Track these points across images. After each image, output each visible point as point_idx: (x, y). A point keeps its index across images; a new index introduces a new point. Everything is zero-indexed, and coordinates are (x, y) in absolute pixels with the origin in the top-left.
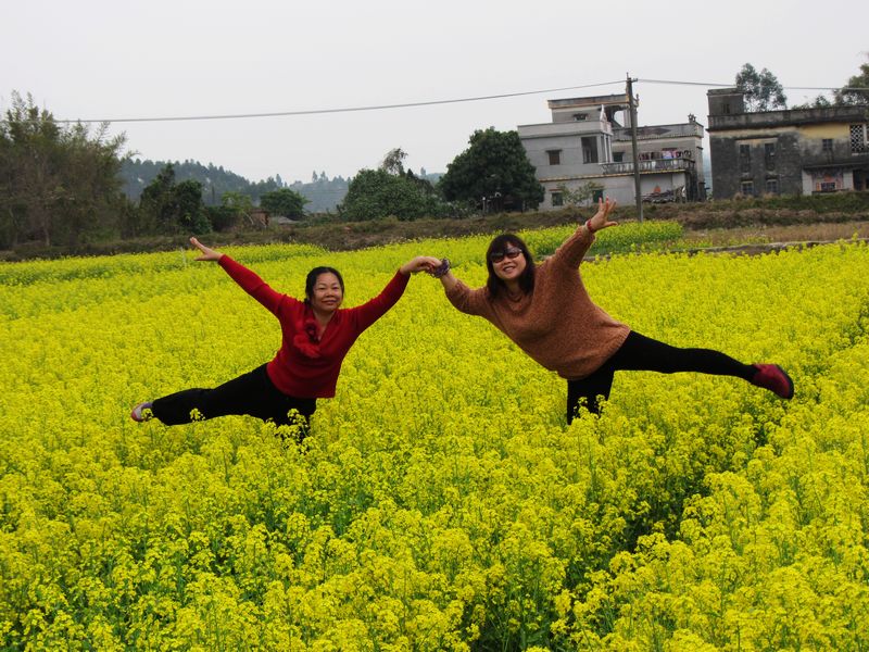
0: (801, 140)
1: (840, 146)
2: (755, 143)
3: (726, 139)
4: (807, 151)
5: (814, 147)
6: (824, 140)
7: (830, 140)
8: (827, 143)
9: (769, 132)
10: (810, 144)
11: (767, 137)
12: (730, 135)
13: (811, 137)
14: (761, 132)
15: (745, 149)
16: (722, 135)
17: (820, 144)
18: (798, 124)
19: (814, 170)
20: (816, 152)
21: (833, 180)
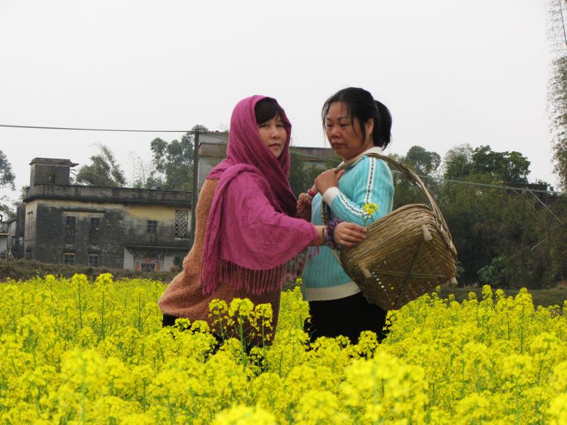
0: (127, 219)
1: (164, 229)
2: (82, 216)
3: (53, 209)
4: (131, 230)
5: (139, 227)
6: (149, 222)
7: (155, 222)
8: (152, 224)
9: (96, 206)
10: (136, 223)
11: (94, 211)
12: (58, 205)
13: (137, 217)
14: (89, 206)
15: (71, 220)
16: (50, 204)
17: (145, 224)
18: (125, 203)
19: (136, 250)
20: (141, 232)
21: (153, 262)
